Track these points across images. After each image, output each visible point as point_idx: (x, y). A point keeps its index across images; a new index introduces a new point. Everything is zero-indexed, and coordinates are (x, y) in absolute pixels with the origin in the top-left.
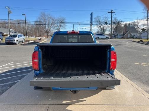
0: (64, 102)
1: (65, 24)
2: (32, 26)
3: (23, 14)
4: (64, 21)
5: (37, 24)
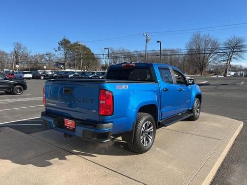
1: (243, 49)
2: (184, 58)
3: (158, 42)
4: (241, 44)
5: (192, 54)
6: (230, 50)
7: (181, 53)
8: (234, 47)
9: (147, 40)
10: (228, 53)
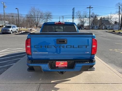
0: (52, 82)
2: (24, 19)
4: (50, 15)
5: (28, 17)
6: (46, 17)
7: (22, 16)
8: (48, 16)
9: (4, 7)
10: (46, 18)
